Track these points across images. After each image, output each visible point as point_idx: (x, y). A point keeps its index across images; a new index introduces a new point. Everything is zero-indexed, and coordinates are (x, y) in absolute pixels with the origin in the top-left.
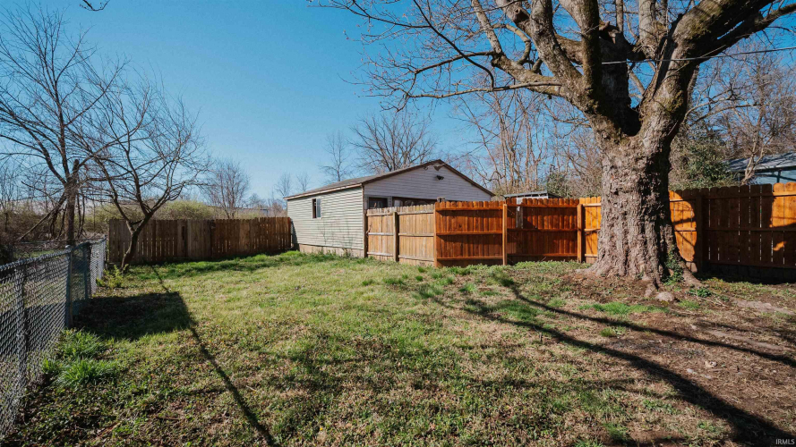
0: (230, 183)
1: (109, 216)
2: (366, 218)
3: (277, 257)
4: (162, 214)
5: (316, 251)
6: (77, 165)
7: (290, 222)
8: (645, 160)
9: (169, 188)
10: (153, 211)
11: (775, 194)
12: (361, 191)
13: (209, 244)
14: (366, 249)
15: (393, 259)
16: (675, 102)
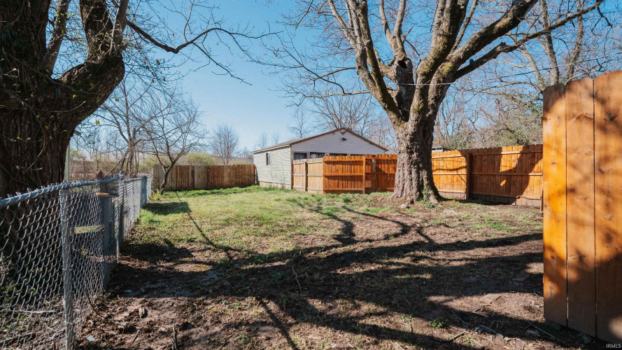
0: (227, 141)
1: (153, 163)
2: (292, 165)
3: (244, 189)
4: (182, 162)
5: (268, 186)
6: (135, 132)
7: (255, 167)
8: (409, 136)
9: (184, 148)
10: (176, 160)
11: (502, 153)
12: (290, 149)
13: (206, 181)
14: (292, 184)
15: (304, 190)
16: (419, 105)
